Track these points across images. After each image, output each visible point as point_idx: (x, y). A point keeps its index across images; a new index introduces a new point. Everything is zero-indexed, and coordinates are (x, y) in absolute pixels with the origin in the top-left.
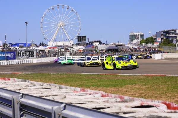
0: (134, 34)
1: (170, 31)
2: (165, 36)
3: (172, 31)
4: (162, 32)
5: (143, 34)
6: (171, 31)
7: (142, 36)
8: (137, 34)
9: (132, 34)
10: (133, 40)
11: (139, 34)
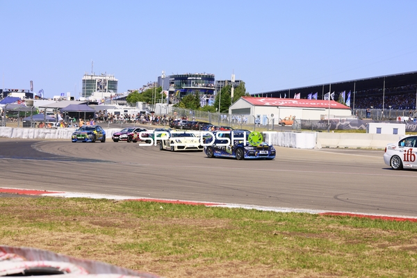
0: (94, 78)
1: (190, 76)
2: (178, 87)
3: (196, 76)
4: (172, 77)
5: (115, 80)
6: (193, 76)
7: (113, 85)
8: (101, 78)
9: (90, 78)
10: (92, 91)
11: (105, 80)
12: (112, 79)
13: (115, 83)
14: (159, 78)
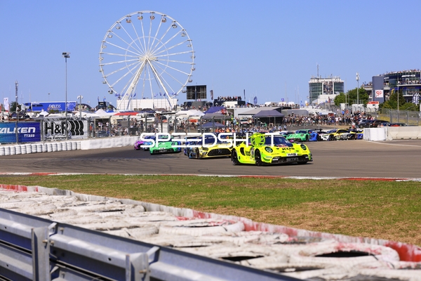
0: (320, 81)
1: (404, 74)
2: (394, 85)
3: (410, 74)
4: (387, 76)
5: (341, 81)
6: (407, 74)
7: (339, 86)
8: (326, 80)
9: (316, 81)
10: (319, 94)
11: (331, 82)
12: (338, 80)
13: (341, 84)
14: (373, 77)
